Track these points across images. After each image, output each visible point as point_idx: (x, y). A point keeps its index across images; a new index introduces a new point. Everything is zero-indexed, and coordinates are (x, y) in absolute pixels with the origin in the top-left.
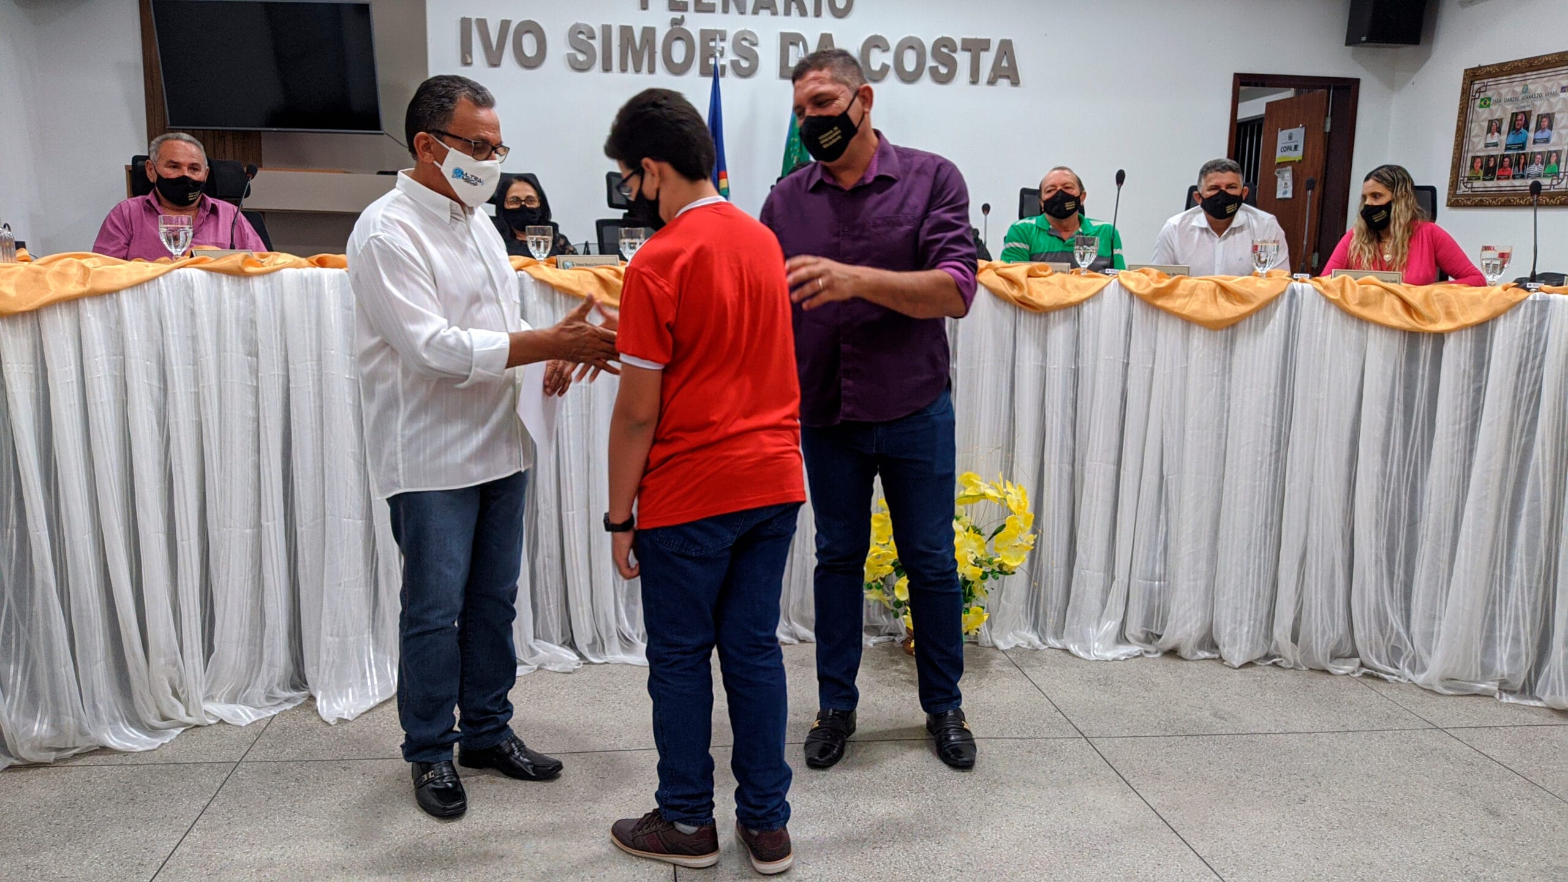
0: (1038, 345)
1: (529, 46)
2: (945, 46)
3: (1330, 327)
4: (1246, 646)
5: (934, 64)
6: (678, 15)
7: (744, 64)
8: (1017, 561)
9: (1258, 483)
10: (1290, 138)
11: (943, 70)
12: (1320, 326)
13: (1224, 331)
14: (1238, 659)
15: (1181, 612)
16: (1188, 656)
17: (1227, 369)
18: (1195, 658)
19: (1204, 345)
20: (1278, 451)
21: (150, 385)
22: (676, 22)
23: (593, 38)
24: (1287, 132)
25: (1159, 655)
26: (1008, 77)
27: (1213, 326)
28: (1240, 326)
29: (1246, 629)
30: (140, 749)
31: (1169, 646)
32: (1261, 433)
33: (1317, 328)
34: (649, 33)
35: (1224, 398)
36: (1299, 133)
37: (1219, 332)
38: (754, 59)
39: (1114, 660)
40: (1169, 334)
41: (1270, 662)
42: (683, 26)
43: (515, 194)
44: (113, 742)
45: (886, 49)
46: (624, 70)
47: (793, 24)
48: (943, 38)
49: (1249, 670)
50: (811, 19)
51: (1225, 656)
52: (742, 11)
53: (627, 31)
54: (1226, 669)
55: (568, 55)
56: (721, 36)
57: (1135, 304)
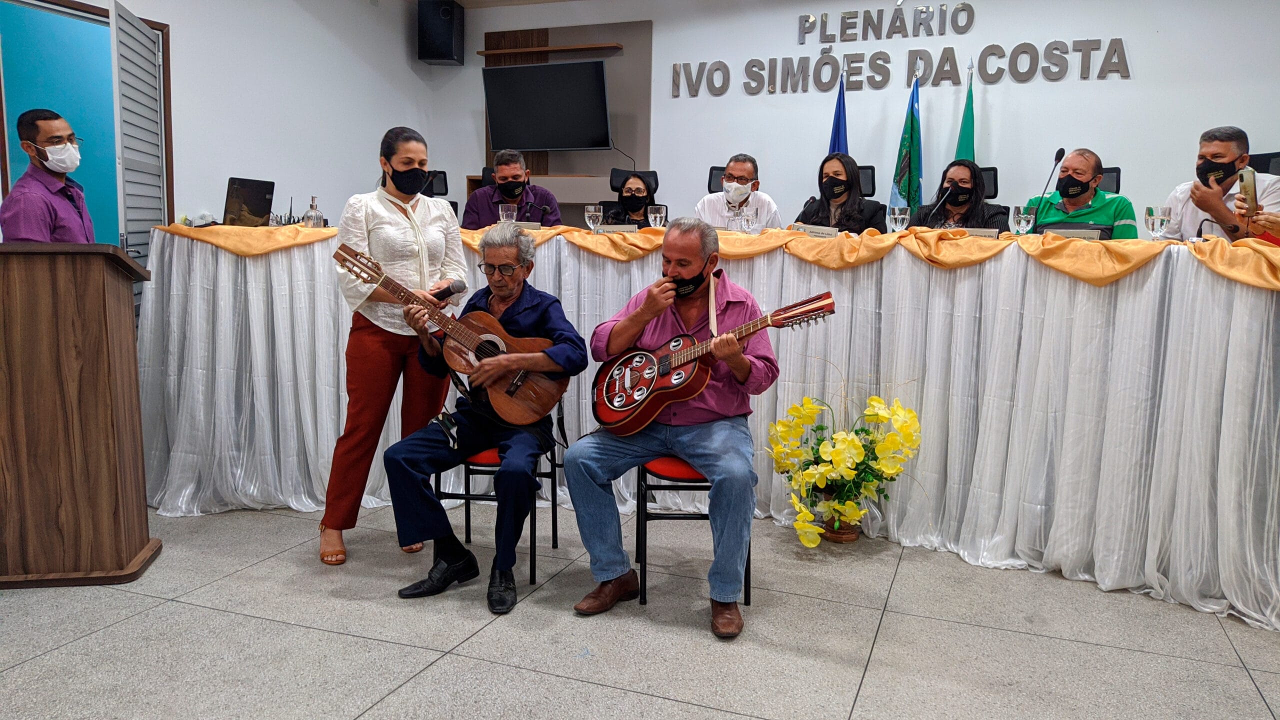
0: (948, 296)
1: (718, 80)
2: (1057, 49)
3: (1201, 285)
4: (1115, 573)
5: (1046, 65)
6: (827, 45)
7: (878, 78)
8: (893, 469)
9: (1132, 426)
11: (1055, 69)
12: (1192, 285)
13: (1108, 288)
14: (1107, 581)
15: (1058, 535)
16: (1067, 576)
17: (1110, 322)
18: (1076, 578)
19: (1088, 299)
20: (1153, 397)
22: (825, 52)
23: (763, 69)
25: (1044, 571)
26: (1117, 71)
27: (1096, 283)
28: (1121, 283)
29: (1116, 558)
31: (1052, 565)
32: (1137, 381)
33: (1189, 286)
34: (804, 61)
35: (1107, 348)
37: (1103, 289)
38: (886, 74)
39: (995, 568)
40: (1058, 290)
41: (1142, 592)
42: (831, 54)
43: (630, 186)
45: (1002, 55)
46: (784, 91)
47: (921, 43)
48: (1056, 42)
49: (1117, 595)
50: (936, 37)
51: (1098, 580)
52: (878, 37)
53: (787, 62)
54: (1097, 591)
55: (744, 83)
56: (859, 58)
57: (1029, 263)
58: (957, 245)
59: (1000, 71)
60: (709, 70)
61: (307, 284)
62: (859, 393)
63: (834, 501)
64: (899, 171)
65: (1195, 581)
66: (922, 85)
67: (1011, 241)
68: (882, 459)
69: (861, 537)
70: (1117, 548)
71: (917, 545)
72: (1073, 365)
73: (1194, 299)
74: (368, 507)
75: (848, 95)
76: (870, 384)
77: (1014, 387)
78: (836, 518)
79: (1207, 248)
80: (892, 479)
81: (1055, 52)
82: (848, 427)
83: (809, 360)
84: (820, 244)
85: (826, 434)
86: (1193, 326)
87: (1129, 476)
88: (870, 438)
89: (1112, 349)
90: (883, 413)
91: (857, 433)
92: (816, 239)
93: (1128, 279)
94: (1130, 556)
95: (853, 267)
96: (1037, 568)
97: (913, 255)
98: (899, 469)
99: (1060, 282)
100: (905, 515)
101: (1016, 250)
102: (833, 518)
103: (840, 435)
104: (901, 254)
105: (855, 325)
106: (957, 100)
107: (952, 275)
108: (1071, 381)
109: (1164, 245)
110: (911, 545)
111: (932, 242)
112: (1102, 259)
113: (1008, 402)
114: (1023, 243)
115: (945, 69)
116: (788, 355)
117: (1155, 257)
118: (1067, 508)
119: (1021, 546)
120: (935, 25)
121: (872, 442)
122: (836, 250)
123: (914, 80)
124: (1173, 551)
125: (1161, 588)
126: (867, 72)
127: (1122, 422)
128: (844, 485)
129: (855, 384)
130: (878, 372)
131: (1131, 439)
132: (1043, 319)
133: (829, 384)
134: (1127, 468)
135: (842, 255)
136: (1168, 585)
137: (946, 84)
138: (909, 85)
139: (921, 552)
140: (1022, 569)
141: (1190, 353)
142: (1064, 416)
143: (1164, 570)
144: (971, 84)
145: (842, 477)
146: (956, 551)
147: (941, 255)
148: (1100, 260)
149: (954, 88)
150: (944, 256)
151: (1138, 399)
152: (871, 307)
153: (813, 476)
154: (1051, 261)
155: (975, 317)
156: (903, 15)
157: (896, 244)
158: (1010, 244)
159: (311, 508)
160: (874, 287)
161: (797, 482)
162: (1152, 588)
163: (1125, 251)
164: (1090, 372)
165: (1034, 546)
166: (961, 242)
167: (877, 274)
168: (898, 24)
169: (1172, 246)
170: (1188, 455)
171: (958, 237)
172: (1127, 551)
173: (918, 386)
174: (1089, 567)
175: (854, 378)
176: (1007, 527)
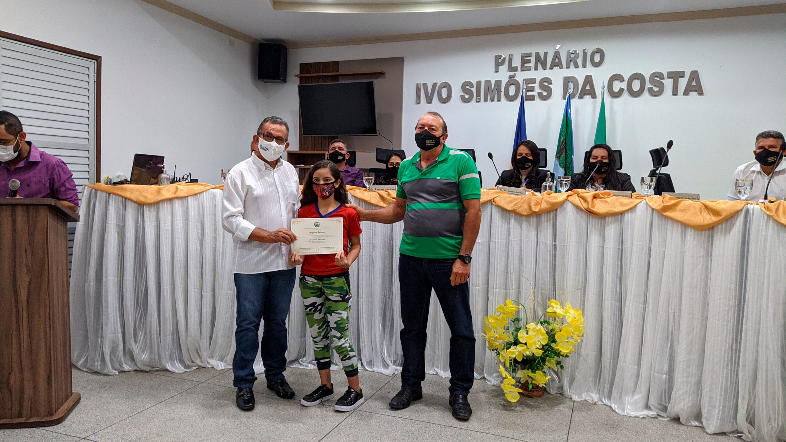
0: (600, 235)
1: (444, 93)
2: (657, 76)
3: (770, 231)
4: (717, 422)
5: (650, 86)
6: (512, 73)
7: (545, 93)
8: (567, 349)
9: (725, 323)
11: (656, 89)
12: (764, 231)
13: (707, 232)
14: (711, 428)
15: (677, 396)
16: (683, 423)
17: (709, 254)
18: (689, 424)
19: (694, 238)
20: (739, 304)
21: (198, 232)
22: (511, 77)
23: (473, 87)
25: (668, 419)
26: (696, 91)
27: (699, 228)
28: (716, 229)
29: (717, 411)
30: (177, 372)
31: (673, 415)
32: (728, 293)
33: (762, 232)
34: (498, 83)
35: (707, 271)
37: (703, 232)
38: (550, 91)
39: (636, 417)
40: (674, 232)
41: (736, 435)
42: (515, 78)
43: (392, 161)
44: (169, 367)
45: (622, 80)
46: (486, 100)
47: (571, 72)
48: (656, 72)
49: (719, 437)
50: (581, 69)
51: (705, 426)
52: (545, 69)
53: (488, 83)
54: (705, 434)
55: (461, 96)
56: (533, 81)
57: (654, 215)
58: (606, 202)
59: (621, 90)
60: (439, 87)
61: (183, 222)
62: (542, 296)
63: (528, 370)
64: (559, 151)
65: (774, 430)
66: (573, 98)
67: (641, 200)
68: (560, 342)
69: (545, 393)
70: (717, 404)
71: (583, 400)
72: (685, 282)
73: (766, 240)
74: (218, 369)
75: (526, 103)
76: (549, 291)
77: (646, 295)
78: (530, 382)
79: (773, 207)
80: (567, 356)
81: (656, 78)
82: (536, 320)
83: (509, 275)
84: (515, 199)
85: (521, 324)
86: (765, 257)
87: (724, 356)
88: (551, 327)
89: (711, 272)
90: (560, 311)
91: (541, 323)
92: (513, 196)
93: (720, 226)
94: (727, 411)
95: (538, 215)
96: (663, 417)
97: (577, 207)
98: (572, 349)
99: (675, 227)
100: (574, 379)
101: (645, 206)
102: (527, 381)
103: (531, 326)
104: (569, 207)
105: (539, 251)
106: (594, 108)
107: (603, 221)
108: (684, 292)
109: (743, 205)
110: (579, 400)
111: (589, 200)
112: (702, 213)
113: (642, 306)
114: (649, 202)
115: (587, 88)
116: (495, 271)
117: (738, 212)
118: (683, 377)
119: (653, 402)
120: (580, 61)
121: (552, 330)
122: (527, 203)
123: (568, 95)
124: (757, 409)
125: (749, 433)
126: (537, 90)
127: (719, 320)
128: (535, 360)
129: (540, 291)
130: (554, 283)
131: (725, 332)
132: (665, 251)
133: (523, 291)
134: (723, 351)
135: (530, 207)
136: (754, 432)
137: (587, 98)
138: (564, 98)
139: (586, 405)
140: (654, 418)
141: (764, 276)
142: (680, 316)
143: (751, 422)
144: (603, 98)
145: (533, 354)
146: (609, 404)
147: (596, 208)
148: (701, 213)
149: (592, 100)
150: (598, 209)
151: (729, 305)
152: (549, 241)
153: (514, 353)
154: (668, 214)
155: (619, 249)
156: (560, 55)
157: (566, 200)
158: (641, 201)
159: (181, 370)
160: (551, 228)
161: (503, 357)
162: (742, 433)
163: (717, 208)
164: (696, 287)
165: (661, 402)
166: (608, 200)
167: (553, 219)
168: (557, 61)
169: (749, 205)
170: (764, 343)
171: (606, 196)
172: (724, 407)
173: (581, 293)
174: (698, 417)
175: (538, 287)
176: (643, 389)
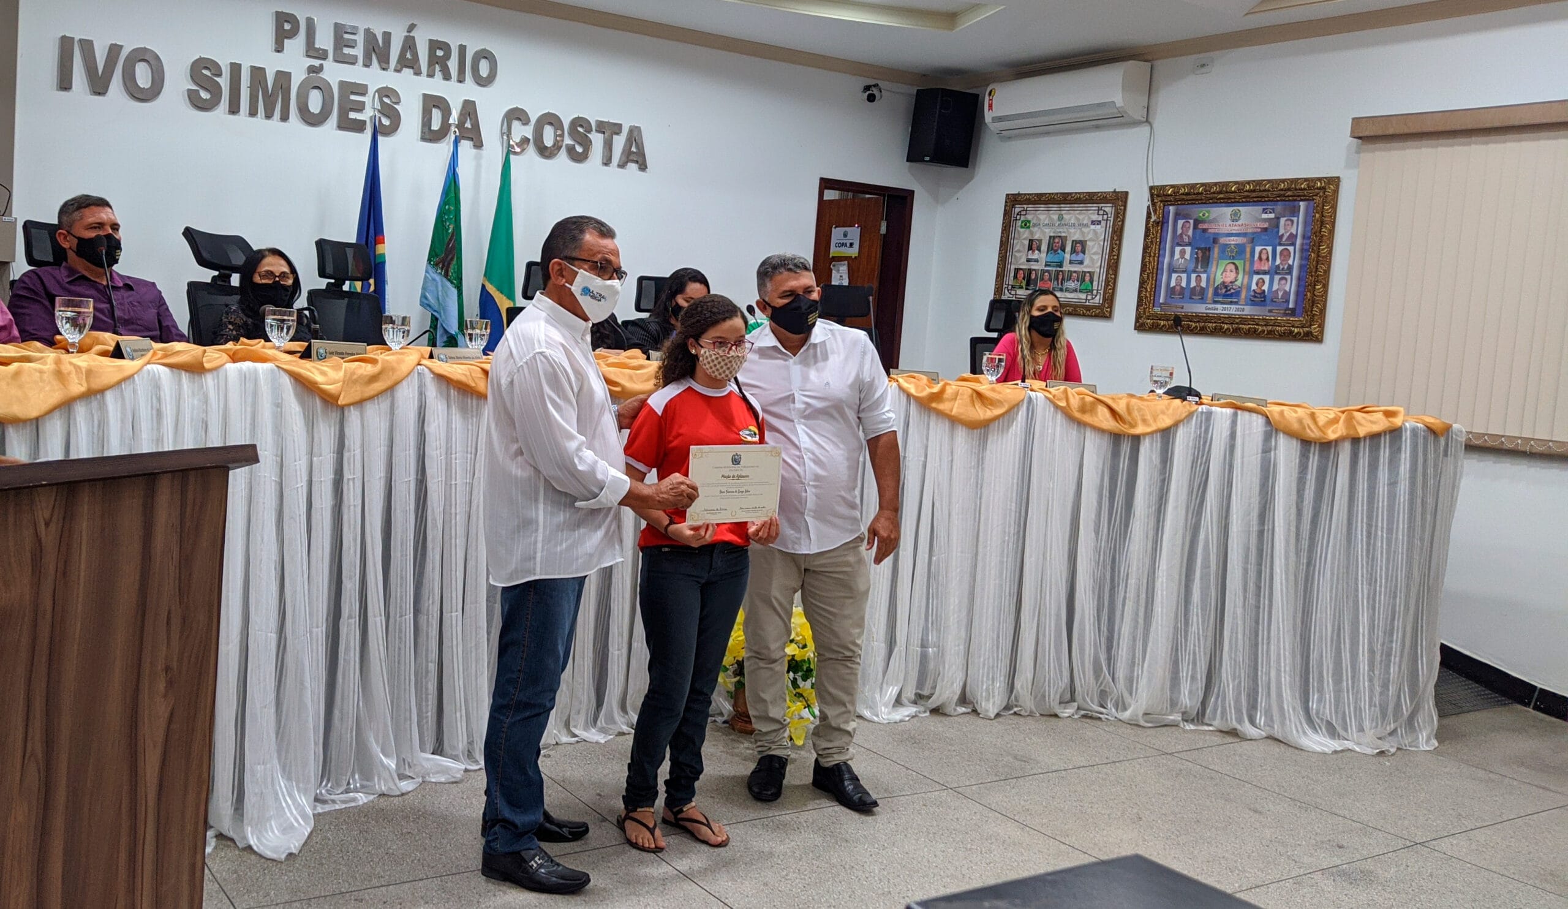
1: (143, 76)
2: (581, 126)
4: (996, 700)
5: (571, 142)
6: (316, 63)
7: (385, 122)
10: (845, 235)
11: (579, 149)
12: (1050, 427)
13: (980, 431)
14: (990, 712)
16: (950, 713)
17: (980, 461)
19: (965, 442)
22: (312, 70)
23: (220, 75)
24: (841, 230)
25: (929, 714)
26: (636, 162)
27: (971, 426)
28: (991, 426)
31: (936, 705)
33: (1047, 428)
34: (283, 77)
35: (979, 486)
36: (854, 233)
37: (976, 432)
38: (396, 119)
39: (900, 722)
43: (267, 269)
45: (525, 121)
46: (253, 113)
47: (437, 86)
48: (580, 117)
50: (453, 83)
51: (980, 710)
52: (385, 68)
53: (258, 73)
54: (982, 720)
55: (189, 91)
56: (362, 90)
59: (525, 141)
60: (127, 58)
73: (1053, 440)
81: (579, 129)
93: (996, 424)
99: (941, 424)
109: (1023, 393)
112: (976, 404)
115: (467, 126)
117: (1017, 404)
120: (453, 64)
126: (370, 111)
138: (423, 138)
149: (474, 151)
156: (414, 45)
168: (409, 56)
